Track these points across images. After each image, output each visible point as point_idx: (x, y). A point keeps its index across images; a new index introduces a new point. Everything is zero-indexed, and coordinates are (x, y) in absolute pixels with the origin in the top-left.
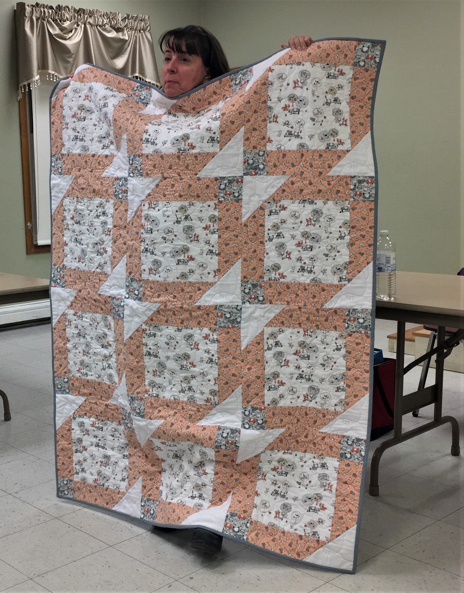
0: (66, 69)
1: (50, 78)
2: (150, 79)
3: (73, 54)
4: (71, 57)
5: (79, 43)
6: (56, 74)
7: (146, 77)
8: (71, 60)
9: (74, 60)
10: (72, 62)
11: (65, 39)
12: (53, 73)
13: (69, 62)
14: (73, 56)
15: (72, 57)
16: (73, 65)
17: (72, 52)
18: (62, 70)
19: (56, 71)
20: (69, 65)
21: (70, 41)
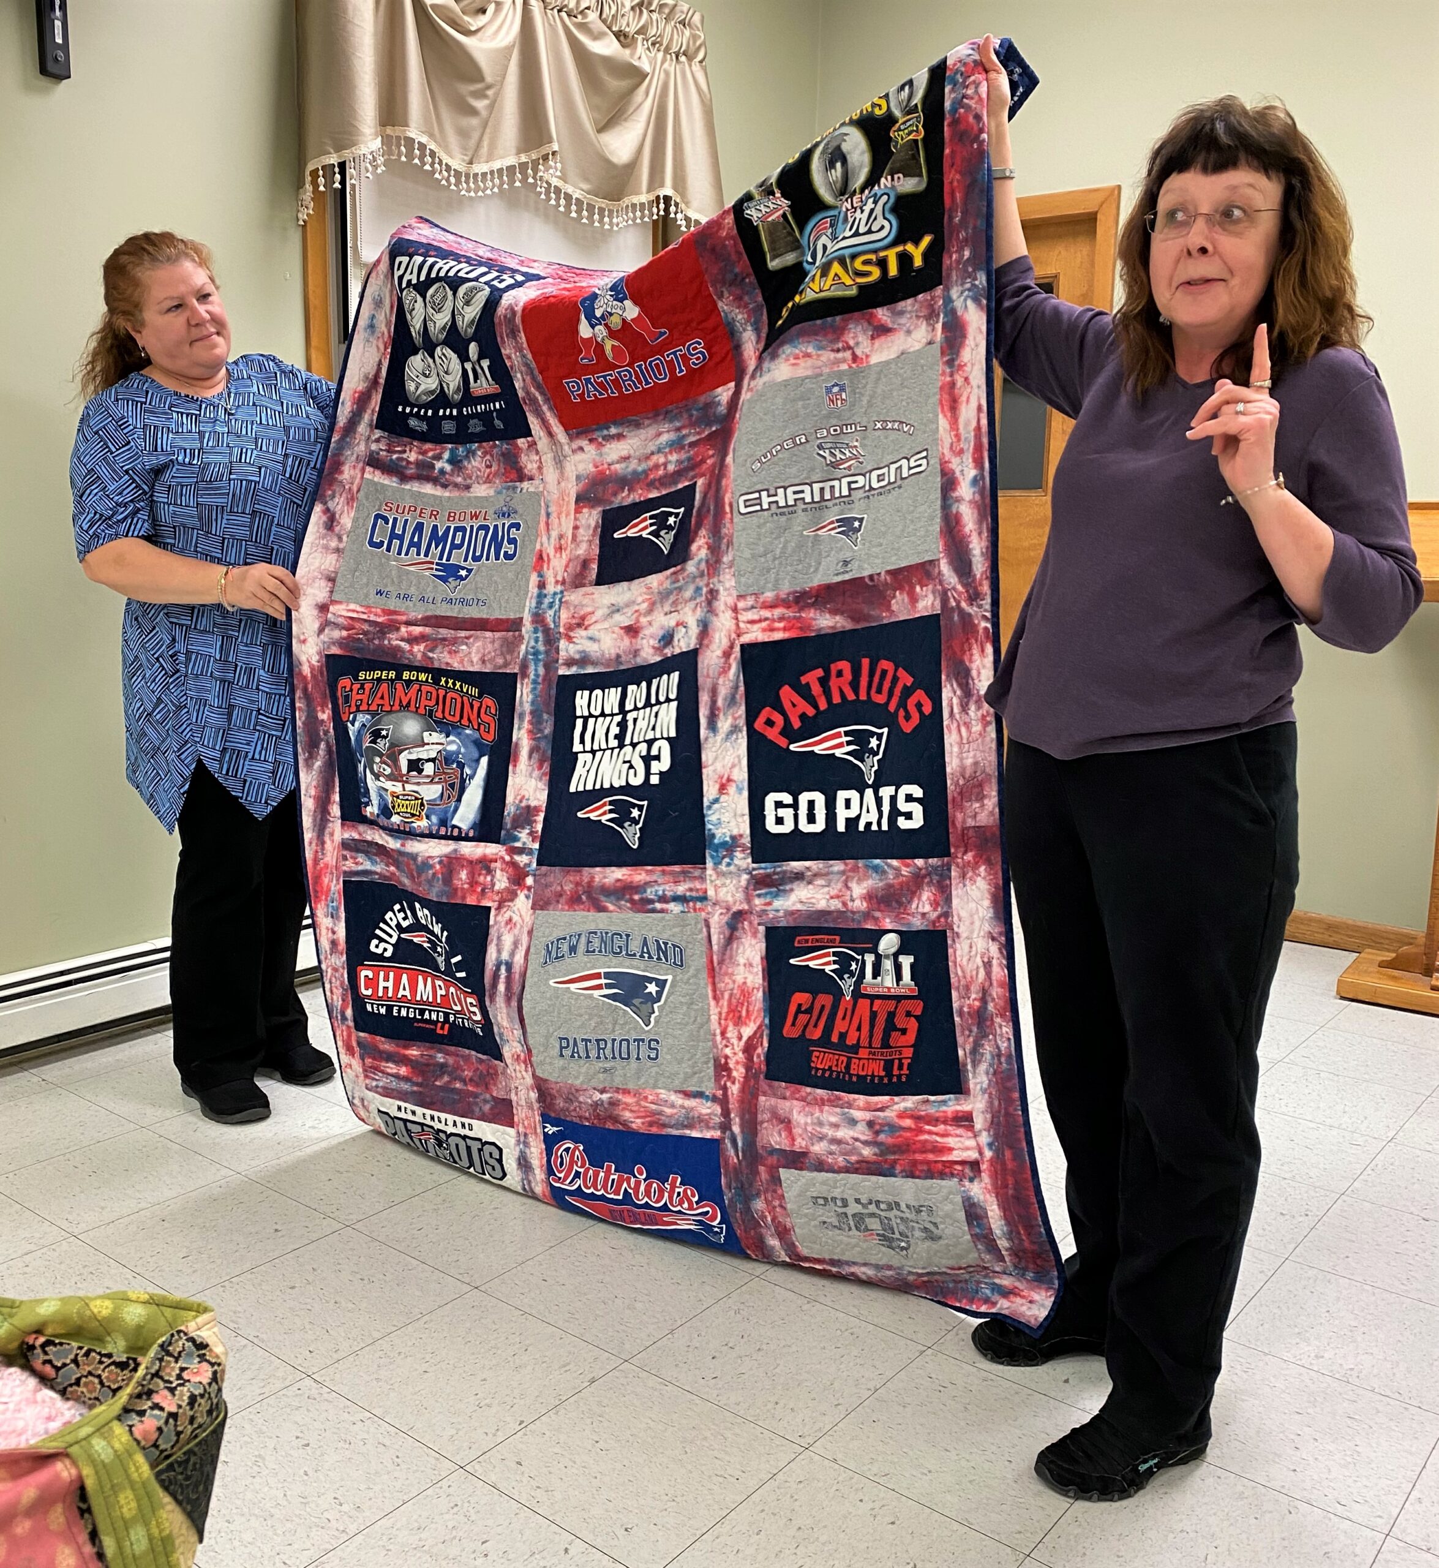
0: (463, 134)
1: (410, 155)
2: (700, 211)
3: (489, 87)
4: (480, 95)
5: (509, 49)
6: (432, 146)
7: (687, 204)
8: (480, 104)
9: (491, 107)
10: (484, 113)
11: (468, 33)
12: (424, 139)
13: (474, 112)
14: (490, 93)
15: (485, 97)
16: (485, 125)
17: (489, 79)
18: (453, 139)
19: (431, 136)
20: (474, 121)
21: (481, 40)
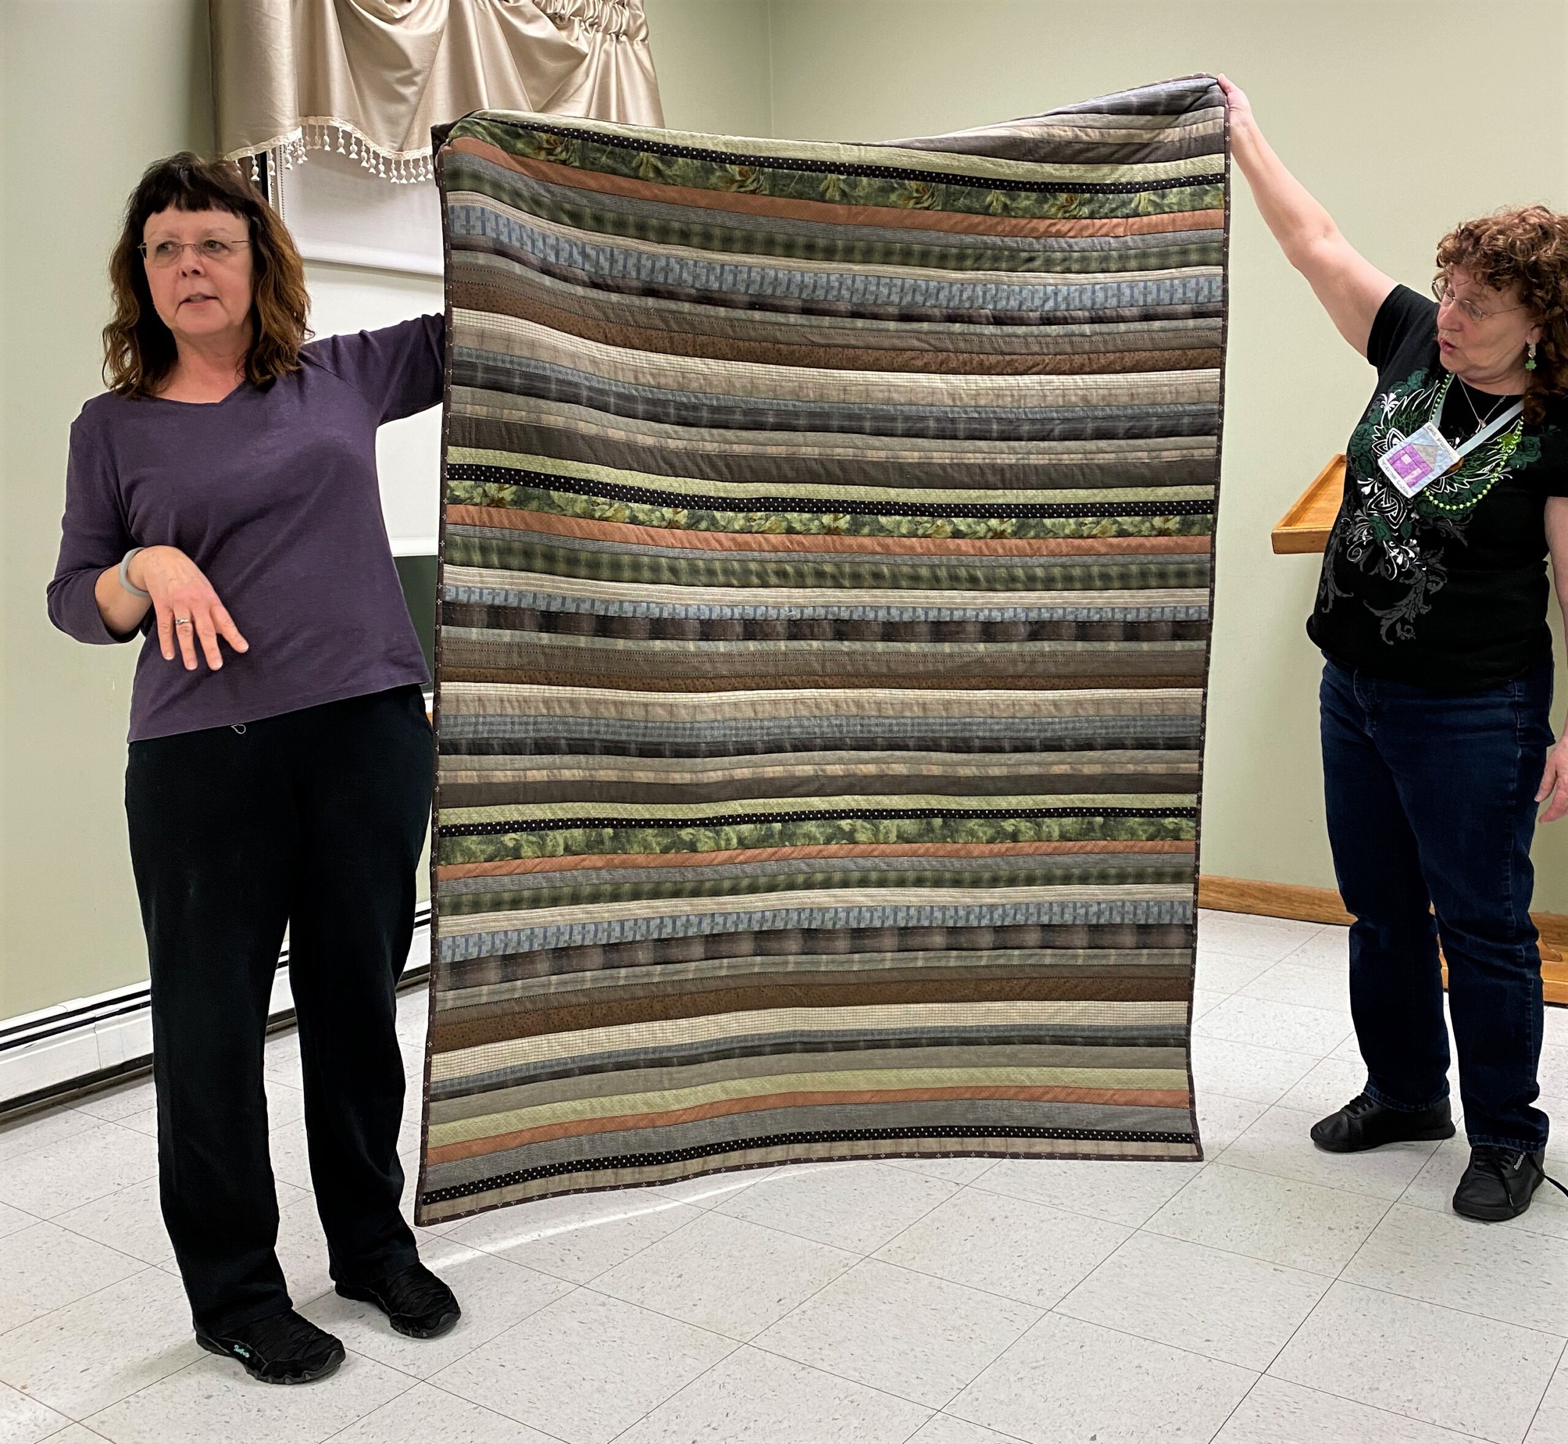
0: (391, 121)
1: (334, 145)
3: (417, 73)
4: (408, 81)
5: (437, 34)
6: (358, 134)
8: (409, 91)
9: (420, 93)
10: (413, 100)
11: (393, 21)
12: (349, 128)
13: (402, 99)
14: (418, 79)
15: (414, 83)
16: (415, 111)
17: (416, 65)
18: (380, 126)
19: (357, 124)
20: (402, 108)
21: (406, 27)
